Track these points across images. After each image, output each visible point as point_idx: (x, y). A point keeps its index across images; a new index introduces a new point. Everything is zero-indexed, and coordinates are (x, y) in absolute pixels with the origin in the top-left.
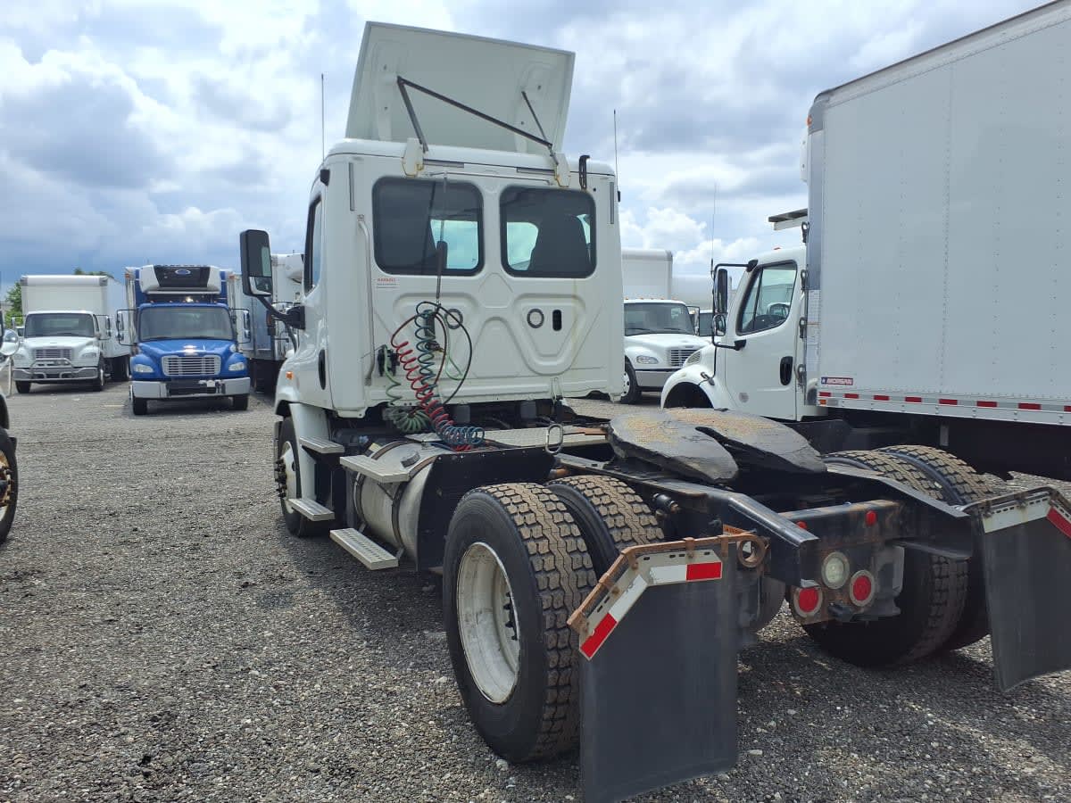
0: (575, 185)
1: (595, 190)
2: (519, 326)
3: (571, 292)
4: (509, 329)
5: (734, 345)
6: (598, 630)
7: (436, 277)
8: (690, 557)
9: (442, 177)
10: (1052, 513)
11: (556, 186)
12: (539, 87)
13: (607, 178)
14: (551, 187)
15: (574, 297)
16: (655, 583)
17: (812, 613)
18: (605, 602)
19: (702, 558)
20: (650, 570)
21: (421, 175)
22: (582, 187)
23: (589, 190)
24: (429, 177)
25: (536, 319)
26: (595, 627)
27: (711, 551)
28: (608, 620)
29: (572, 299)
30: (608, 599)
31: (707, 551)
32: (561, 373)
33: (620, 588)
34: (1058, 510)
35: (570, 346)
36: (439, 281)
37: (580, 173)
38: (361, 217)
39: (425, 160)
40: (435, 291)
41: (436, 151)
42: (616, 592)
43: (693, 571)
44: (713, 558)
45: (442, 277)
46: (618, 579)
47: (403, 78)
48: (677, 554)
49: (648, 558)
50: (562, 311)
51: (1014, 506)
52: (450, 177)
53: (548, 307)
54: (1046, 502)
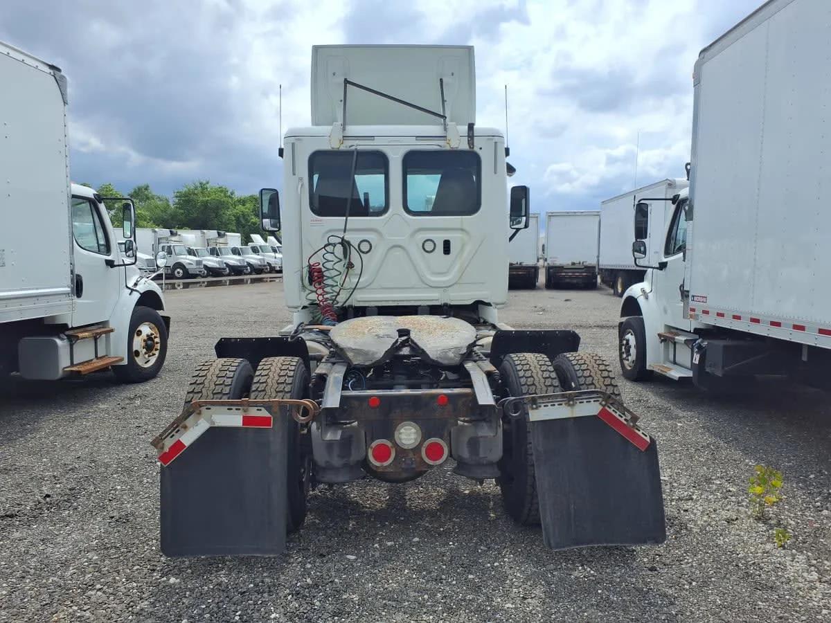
0: (464, 146)
1: (481, 149)
2: (416, 252)
3: (459, 226)
4: (408, 253)
5: (658, 266)
6: (172, 448)
7: (345, 218)
8: (245, 411)
9: (353, 148)
10: (603, 412)
11: (448, 148)
12: (453, 74)
13: (492, 139)
14: (444, 149)
15: (462, 230)
16: (216, 425)
17: (385, 464)
18: (177, 432)
19: (254, 412)
20: (211, 416)
21: (343, 148)
22: (470, 147)
23: (476, 149)
24: (348, 149)
25: (429, 246)
26: (169, 447)
27: (263, 409)
28: (179, 445)
29: (460, 232)
30: (178, 431)
31: (259, 408)
32: (450, 286)
33: (187, 425)
34: (611, 411)
35: (457, 267)
36: (346, 219)
37: (469, 136)
38: (301, 179)
39: (344, 137)
40: (343, 228)
41: (353, 130)
42: (185, 427)
43: (247, 420)
44: (264, 413)
45: (349, 218)
46: (186, 419)
47: (348, 80)
48: (234, 408)
49: (210, 409)
50: (451, 241)
51: (563, 403)
52: (359, 148)
53: (439, 238)
54: (598, 403)
